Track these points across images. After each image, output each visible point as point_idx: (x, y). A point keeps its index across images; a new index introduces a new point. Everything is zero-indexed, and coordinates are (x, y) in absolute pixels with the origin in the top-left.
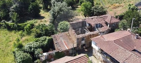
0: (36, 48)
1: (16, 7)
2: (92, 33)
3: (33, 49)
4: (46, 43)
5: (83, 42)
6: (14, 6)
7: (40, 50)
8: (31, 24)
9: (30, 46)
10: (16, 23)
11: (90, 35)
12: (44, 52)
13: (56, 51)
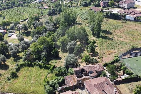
2: (86, 77)
3: (54, 84)
4: (61, 80)
5: (80, 82)
7: (57, 85)
8: (53, 66)
9: (53, 82)
10: (45, 64)
12: (59, 86)
13: (65, 86)
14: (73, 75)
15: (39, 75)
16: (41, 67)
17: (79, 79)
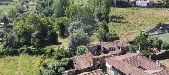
0: (59, 67)
1: (38, 33)
2: (106, 55)
3: (56, 68)
4: (66, 63)
5: (98, 62)
6: (36, 33)
7: (62, 68)
8: (52, 49)
9: (54, 65)
11: (105, 57)
12: (66, 70)
13: (75, 69)
14: (85, 55)
15: (29, 63)
16: (31, 53)
17: (96, 57)
